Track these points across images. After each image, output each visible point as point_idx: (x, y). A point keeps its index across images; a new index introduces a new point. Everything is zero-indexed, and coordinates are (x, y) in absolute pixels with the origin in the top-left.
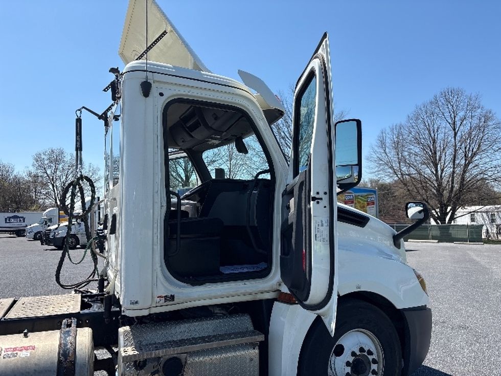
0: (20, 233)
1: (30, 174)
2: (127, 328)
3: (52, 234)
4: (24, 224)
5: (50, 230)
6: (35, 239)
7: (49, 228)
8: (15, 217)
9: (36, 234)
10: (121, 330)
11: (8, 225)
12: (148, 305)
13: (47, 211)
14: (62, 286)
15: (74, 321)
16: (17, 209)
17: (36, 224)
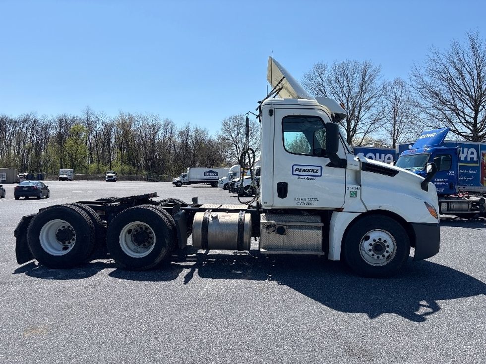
0: (214, 184)
1: (220, 137)
2: (264, 214)
3: (236, 184)
4: (217, 177)
5: (235, 182)
6: (225, 189)
7: (234, 180)
8: (211, 172)
9: (226, 185)
10: (261, 215)
11: (205, 177)
12: (271, 205)
13: (233, 167)
14: (241, 202)
15: (244, 212)
16: (212, 165)
17: (225, 178)
